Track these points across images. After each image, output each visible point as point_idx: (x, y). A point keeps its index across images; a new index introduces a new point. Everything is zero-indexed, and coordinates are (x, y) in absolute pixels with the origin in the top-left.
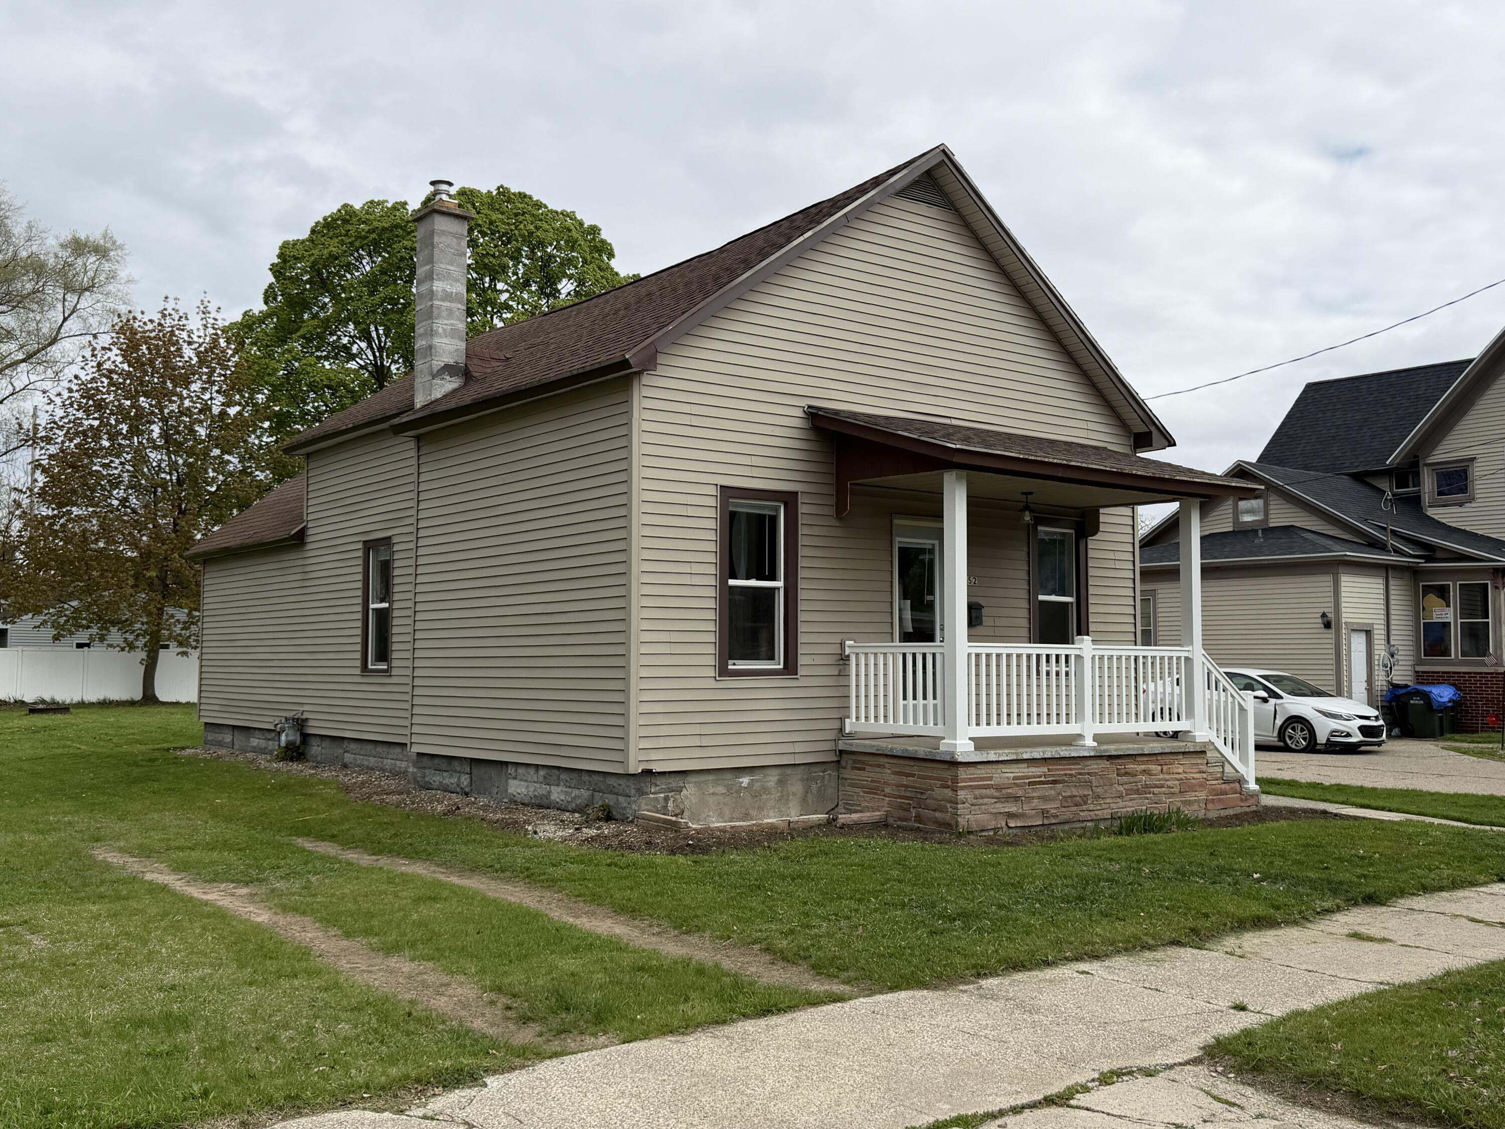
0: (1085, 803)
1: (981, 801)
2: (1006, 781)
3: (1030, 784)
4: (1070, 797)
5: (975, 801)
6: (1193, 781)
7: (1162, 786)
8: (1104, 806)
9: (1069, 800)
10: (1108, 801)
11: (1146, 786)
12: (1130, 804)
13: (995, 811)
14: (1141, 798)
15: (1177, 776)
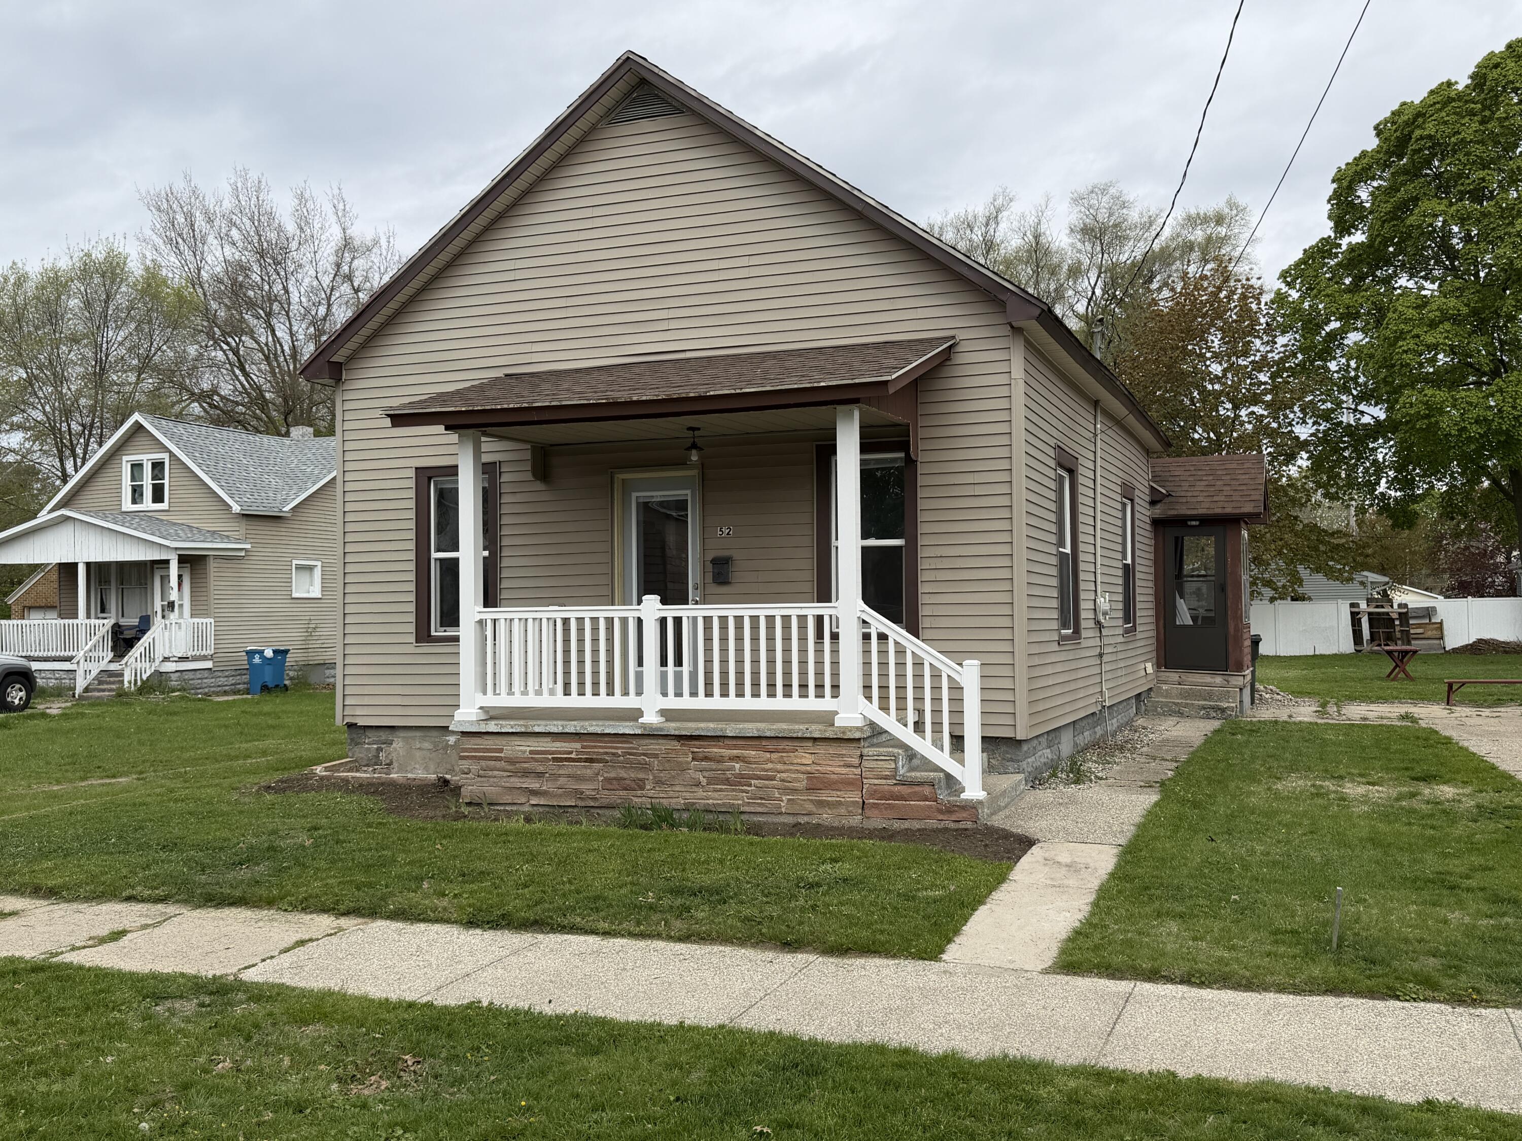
0: (642, 788)
1: (490, 773)
2: (520, 754)
3: (554, 759)
4: (615, 779)
5: (481, 772)
6: (833, 776)
7: (772, 778)
8: (671, 794)
9: (615, 782)
10: (677, 788)
11: (742, 776)
12: (716, 795)
13: (508, 785)
14: (734, 790)
15: (803, 768)
